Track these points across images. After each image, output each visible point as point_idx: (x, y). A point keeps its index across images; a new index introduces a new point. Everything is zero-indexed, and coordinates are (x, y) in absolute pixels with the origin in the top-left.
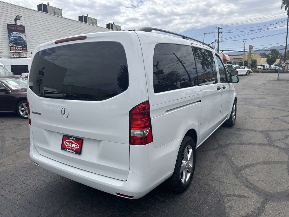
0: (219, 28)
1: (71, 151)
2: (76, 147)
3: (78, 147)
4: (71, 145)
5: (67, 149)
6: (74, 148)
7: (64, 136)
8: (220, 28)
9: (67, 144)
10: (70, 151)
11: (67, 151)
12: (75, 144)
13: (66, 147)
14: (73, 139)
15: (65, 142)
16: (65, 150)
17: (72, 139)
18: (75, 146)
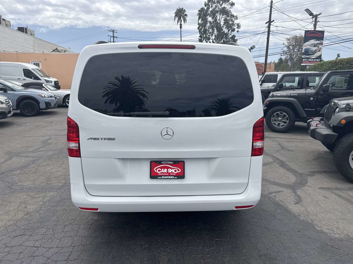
0: (113, 31)
1: (170, 177)
2: (175, 171)
3: (179, 170)
4: (167, 171)
5: (161, 176)
6: (174, 173)
7: (151, 162)
8: (115, 31)
9: (159, 171)
10: (167, 177)
11: (162, 178)
12: (174, 168)
13: (159, 174)
14: (169, 164)
15: (156, 169)
16: (158, 178)
17: (167, 163)
18: (173, 171)
